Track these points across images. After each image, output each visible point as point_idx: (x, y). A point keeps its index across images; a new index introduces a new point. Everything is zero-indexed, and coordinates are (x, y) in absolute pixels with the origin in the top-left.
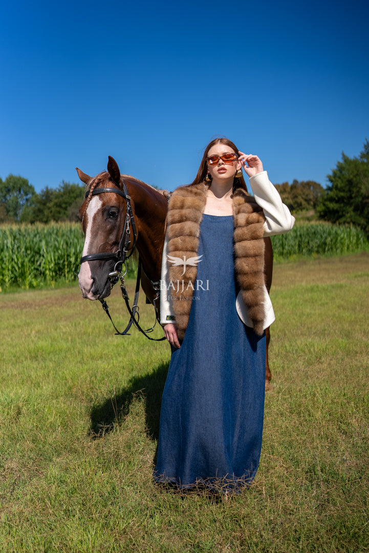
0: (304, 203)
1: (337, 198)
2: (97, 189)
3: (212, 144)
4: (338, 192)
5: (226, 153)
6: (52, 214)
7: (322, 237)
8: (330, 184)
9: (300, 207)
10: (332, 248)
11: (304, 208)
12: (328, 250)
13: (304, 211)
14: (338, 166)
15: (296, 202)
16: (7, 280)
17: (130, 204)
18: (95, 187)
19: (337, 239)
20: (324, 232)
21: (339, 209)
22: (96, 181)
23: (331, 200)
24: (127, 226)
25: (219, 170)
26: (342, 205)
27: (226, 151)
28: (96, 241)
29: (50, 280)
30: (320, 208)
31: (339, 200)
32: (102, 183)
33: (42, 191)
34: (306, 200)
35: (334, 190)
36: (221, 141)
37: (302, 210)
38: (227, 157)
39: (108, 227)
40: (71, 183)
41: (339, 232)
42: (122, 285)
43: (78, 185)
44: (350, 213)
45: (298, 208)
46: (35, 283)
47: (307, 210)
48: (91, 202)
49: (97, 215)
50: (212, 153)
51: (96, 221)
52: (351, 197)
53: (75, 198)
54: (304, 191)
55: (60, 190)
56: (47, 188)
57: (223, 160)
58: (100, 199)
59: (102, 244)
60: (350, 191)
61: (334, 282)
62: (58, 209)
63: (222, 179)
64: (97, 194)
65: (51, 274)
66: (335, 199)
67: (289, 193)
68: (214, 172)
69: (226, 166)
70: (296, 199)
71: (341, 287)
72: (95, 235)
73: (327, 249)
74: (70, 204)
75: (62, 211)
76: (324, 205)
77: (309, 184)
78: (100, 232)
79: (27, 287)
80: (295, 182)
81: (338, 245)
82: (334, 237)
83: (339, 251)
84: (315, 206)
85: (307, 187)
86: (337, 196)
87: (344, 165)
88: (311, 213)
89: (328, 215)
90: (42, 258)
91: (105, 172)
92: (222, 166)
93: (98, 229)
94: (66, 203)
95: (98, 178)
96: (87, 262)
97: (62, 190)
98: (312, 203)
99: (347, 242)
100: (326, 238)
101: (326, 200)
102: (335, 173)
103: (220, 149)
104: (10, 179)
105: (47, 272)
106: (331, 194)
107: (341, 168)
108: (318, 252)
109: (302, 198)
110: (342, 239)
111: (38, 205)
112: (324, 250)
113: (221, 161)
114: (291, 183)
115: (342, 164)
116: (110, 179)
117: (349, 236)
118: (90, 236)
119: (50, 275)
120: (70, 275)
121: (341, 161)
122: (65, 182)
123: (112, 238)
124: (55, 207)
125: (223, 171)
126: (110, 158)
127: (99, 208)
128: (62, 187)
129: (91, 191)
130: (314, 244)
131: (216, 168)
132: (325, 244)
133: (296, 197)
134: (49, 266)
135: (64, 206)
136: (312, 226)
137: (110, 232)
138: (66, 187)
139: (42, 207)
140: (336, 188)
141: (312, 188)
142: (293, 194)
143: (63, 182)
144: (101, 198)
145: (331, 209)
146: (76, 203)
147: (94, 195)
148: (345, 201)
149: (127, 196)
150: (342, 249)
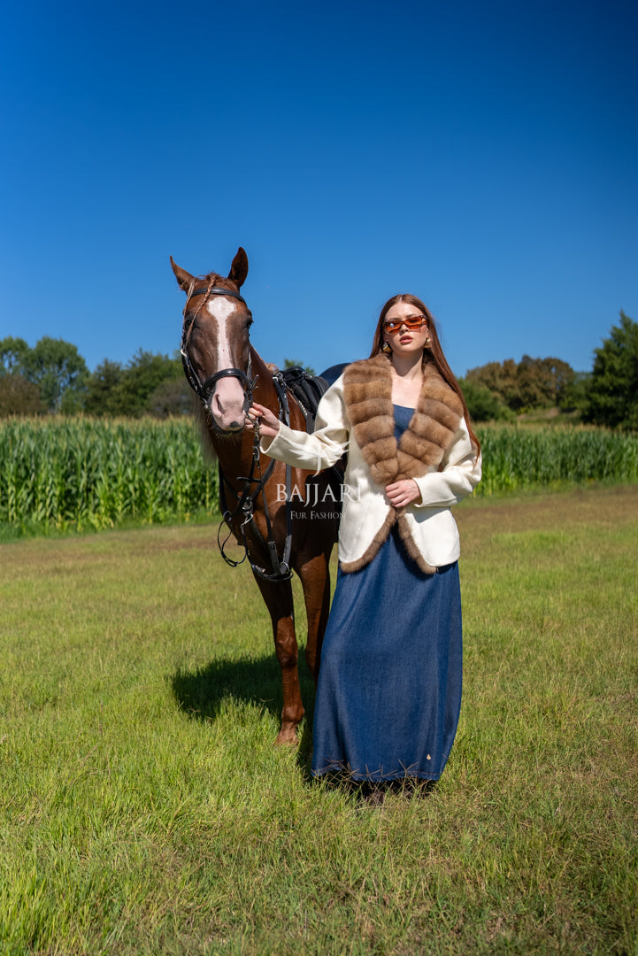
0: (540, 395)
1: (611, 388)
3: (391, 303)
4: (614, 378)
5: (410, 316)
6: (121, 405)
8: (598, 365)
9: (534, 403)
10: (613, 472)
11: (539, 405)
12: (608, 474)
13: (539, 410)
14: (613, 335)
15: (527, 394)
16: (120, 508)
19: (621, 457)
21: (614, 406)
23: (602, 390)
25: (401, 340)
26: (621, 399)
27: (410, 313)
29: (182, 511)
31: (616, 391)
33: (99, 368)
34: (543, 391)
35: (607, 374)
36: (404, 298)
37: (535, 407)
38: (412, 321)
40: (155, 354)
43: (167, 357)
45: (530, 405)
46: (161, 516)
47: (544, 407)
50: (391, 315)
53: (161, 379)
54: (541, 375)
55: (134, 365)
56: (106, 362)
57: (407, 326)
58: (227, 301)
62: (131, 396)
63: (405, 351)
65: (184, 501)
66: (608, 389)
67: (515, 378)
68: (395, 343)
69: (411, 334)
70: (526, 389)
73: (605, 472)
74: (152, 389)
75: (138, 400)
76: (590, 399)
77: (549, 363)
79: (151, 521)
80: (526, 358)
81: (624, 466)
82: (617, 453)
83: (624, 475)
84: (558, 400)
85: (547, 368)
86: (611, 384)
87: (624, 333)
88: (553, 412)
89: (597, 416)
90: (167, 475)
92: (406, 334)
94: (145, 387)
97: (138, 365)
98: (554, 396)
100: (605, 454)
101: (593, 390)
102: (607, 346)
103: (404, 310)
104: (45, 343)
105: (179, 497)
107: (618, 337)
108: (591, 477)
109: (538, 387)
110: (630, 455)
111: (94, 391)
112: (601, 472)
113: (404, 327)
114: (518, 361)
115: (620, 330)
118: (227, 342)
119: (182, 503)
120: (213, 504)
121: (619, 326)
122: (144, 351)
124: (126, 392)
125: (408, 341)
128: (138, 359)
130: (585, 463)
131: (398, 337)
132: (603, 463)
133: (526, 385)
134: (182, 488)
135: (141, 391)
138: (145, 359)
139: (99, 393)
140: (612, 371)
141: (553, 370)
142: (522, 380)
143: (141, 350)
145: (602, 405)
146: (163, 386)
148: (626, 392)
150: (629, 472)
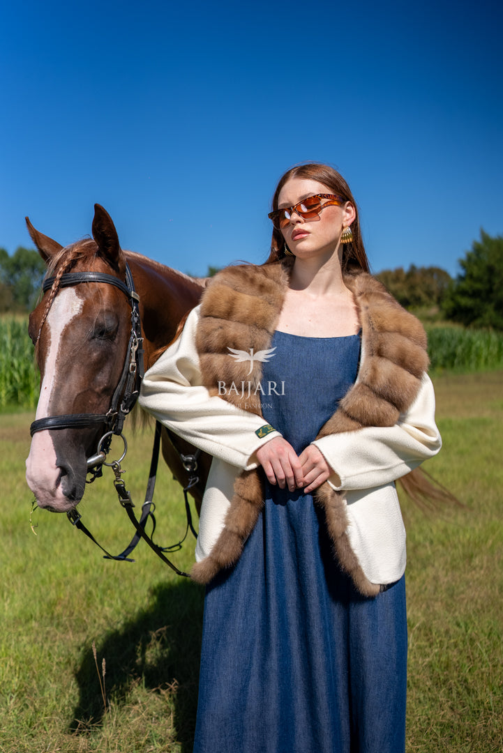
0: (424, 297)
1: (470, 292)
2: (71, 274)
4: (473, 282)
7: (449, 345)
8: (462, 272)
9: (419, 302)
10: (463, 361)
11: (424, 304)
12: (459, 363)
13: (424, 308)
14: (474, 247)
15: (413, 296)
17: (137, 309)
18: (68, 269)
19: (470, 348)
20: (453, 338)
21: (473, 307)
22: (70, 257)
23: (463, 293)
24: (131, 357)
26: (478, 301)
28: (67, 386)
30: (448, 304)
31: (474, 294)
32: (84, 262)
34: (427, 293)
35: (468, 280)
37: (420, 306)
39: (95, 354)
41: (474, 338)
42: (117, 480)
44: (490, 312)
45: (415, 304)
47: (428, 306)
48: (57, 299)
49: (70, 328)
50: (282, 199)
51: (69, 341)
52: (490, 291)
54: (425, 280)
58: (77, 294)
59: (80, 392)
60: (490, 282)
61: (474, 415)
64: (71, 285)
66: (468, 293)
67: (404, 283)
70: (413, 291)
71: (484, 423)
72: (65, 371)
73: (456, 362)
76: (452, 299)
77: (431, 271)
78: (76, 366)
80: (413, 268)
81: (473, 356)
82: (466, 346)
83: (473, 365)
84: (439, 301)
85: (429, 276)
86: (471, 288)
87: (482, 246)
88: (434, 311)
89: (458, 314)
91: (88, 240)
93: (73, 359)
95: (76, 250)
96: (46, 433)
98: (435, 297)
99: (484, 353)
100: (456, 347)
101: (455, 294)
102: (469, 258)
106: (464, 285)
107: (478, 250)
108: (444, 366)
109: (422, 289)
110: (477, 348)
112: (453, 363)
114: (406, 269)
115: (479, 244)
116: (99, 254)
117: (488, 343)
118: (54, 374)
121: (479, 239)
123: (102, 378)
126: (98, 209)
127: (76, 313)
129: (58, 276)
130: (439, 355)
132: (454, 355)
133: (413, 288)
136: (437, 331)
137: (97, 367)
140: (471, 276)
141: (435, 277)
142: (410, 284)
144: (80, 292)
145: (463, 306)
147: (63, 286)
148: (483, 295)
149: (133, 294)
150: (477, 362)
